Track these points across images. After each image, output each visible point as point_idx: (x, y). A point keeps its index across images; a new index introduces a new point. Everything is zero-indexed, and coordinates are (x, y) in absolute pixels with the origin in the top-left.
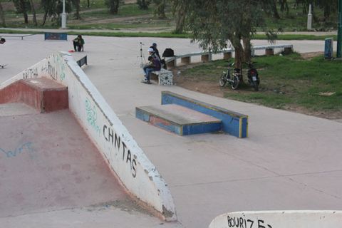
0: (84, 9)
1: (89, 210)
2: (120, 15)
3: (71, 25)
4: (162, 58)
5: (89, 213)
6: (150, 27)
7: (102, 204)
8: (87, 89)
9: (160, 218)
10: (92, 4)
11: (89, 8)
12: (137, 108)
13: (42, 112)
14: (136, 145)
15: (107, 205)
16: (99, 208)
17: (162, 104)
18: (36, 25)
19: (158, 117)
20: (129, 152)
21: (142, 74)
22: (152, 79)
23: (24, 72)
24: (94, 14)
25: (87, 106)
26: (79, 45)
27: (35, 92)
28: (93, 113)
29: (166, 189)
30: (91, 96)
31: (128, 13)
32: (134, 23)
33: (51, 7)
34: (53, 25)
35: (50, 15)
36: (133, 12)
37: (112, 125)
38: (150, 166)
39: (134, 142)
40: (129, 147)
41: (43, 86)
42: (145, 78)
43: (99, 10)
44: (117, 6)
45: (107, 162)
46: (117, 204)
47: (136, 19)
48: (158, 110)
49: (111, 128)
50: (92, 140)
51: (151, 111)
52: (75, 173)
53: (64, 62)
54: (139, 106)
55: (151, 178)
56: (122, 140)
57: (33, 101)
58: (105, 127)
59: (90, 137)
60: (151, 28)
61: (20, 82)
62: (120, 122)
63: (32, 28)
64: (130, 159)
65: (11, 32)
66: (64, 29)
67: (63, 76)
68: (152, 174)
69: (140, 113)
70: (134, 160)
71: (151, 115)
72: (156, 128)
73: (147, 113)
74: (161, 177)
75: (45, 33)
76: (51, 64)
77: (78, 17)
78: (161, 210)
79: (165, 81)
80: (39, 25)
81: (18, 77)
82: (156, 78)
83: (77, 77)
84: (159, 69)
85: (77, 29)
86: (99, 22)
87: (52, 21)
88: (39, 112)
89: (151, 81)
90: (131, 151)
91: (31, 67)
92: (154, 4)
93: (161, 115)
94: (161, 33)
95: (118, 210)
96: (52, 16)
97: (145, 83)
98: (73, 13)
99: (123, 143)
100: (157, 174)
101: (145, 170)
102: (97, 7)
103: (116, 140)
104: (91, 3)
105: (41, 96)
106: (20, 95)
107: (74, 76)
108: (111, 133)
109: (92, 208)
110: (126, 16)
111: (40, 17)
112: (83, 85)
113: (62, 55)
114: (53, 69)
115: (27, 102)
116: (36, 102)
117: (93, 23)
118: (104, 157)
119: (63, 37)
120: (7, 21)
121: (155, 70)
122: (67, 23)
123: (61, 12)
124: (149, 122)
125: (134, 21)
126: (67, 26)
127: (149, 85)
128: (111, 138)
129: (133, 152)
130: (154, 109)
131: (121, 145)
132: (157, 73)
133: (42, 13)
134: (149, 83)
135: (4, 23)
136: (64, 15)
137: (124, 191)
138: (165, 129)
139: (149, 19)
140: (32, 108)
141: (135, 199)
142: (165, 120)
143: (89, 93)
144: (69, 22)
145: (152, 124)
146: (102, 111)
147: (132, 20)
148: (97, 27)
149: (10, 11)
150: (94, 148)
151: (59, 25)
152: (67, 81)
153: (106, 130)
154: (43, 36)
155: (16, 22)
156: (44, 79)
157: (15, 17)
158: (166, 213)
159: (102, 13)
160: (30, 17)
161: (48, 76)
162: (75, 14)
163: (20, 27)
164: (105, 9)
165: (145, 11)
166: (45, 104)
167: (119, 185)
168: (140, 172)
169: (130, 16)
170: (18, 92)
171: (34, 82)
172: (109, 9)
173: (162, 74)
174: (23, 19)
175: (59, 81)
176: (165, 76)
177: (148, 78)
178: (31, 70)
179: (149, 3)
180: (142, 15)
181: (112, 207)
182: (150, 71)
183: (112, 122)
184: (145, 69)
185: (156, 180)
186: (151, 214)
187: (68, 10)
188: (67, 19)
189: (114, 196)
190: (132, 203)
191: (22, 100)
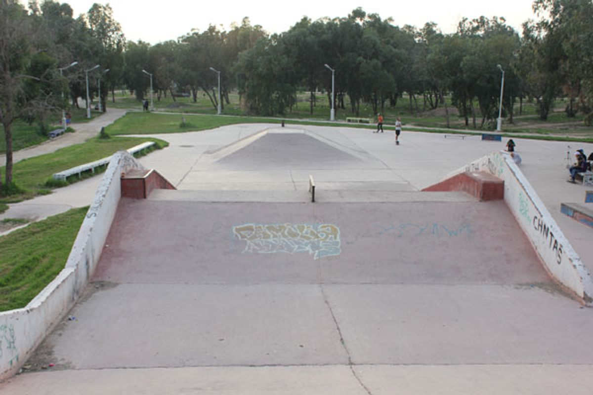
0: (517, 114)
1: (517, 288)
2: (549, 122)
3: (505, 128)
4: (588, 161)
5: (516, 290)
6: (577, 132)
7: (527, 284)
8: (521, 184)
9: (580, 302)
10: (524, 112)
11: (521, 115)
12: (563, 205)
13: (480, 201)
14: (563, 236)
15: (533, 285)
16: (524, 287)
17: (586, 201)
18: (475, 127)
19: (581, 213)
20: (556, 242)
21: (568, 174)
22: (577, 179)
23: (467, 166)
24: (526, 120)
25: (520, 198)
26: (511, 146)
27: (476, 184)
28: (525, 205)
29: (588, 278)
30: (525, 190)
31: (556, 120)
32: (562, 129)
33: (489, 113)
34: (489, 128)
35: (488, 119)
36: (561, 119)
37: (542, 216)
38: (574, 255)
39: (561, 233)
40: (557, 236)
41: (484, 179)
42: (571, 178)
43: (529, 116)
44: (547, 113)
45: (535, 248)
46: (541, 285)
47: (564, 126)
48: (582, 207)
49: (542, 219)
50: (523, 228)
51: (575, 208)
52: (506, 255)
53: (503, 159)
54: (564, 202)
55: (574, 266)
56: (550, 230)
57: (474, 192)
58: (536, 217)
59: (521, 225)
60: (577, 134)
61: (463, 175)
62: (549, 214)
63: (471, 129)
64: (556, 248)
65: (454, 133)
66: (499, 131)
67: (500, 171)
68: (576, 263)
69: (565, 208)
70: (560, 249)
71: (575, 211)
72: (579, 224)
73: (571, 209)
74: (584, 266)
75: (483, 135)
76: (491, 160)
77: (511, 121)
78: (582, 296)
79: (589, 182)
80: (477, 128)
81: (462, 170)
82: (581, 178)
83: (514, 174)
84: (584, 171)
85: (511, 132)
86: (530, 127)
87: (489, 124)
88: (477, 201)
89: (576, 181)
90: (558, 241)
91: (474, 162)
92: (582, 113)
93: (584, 212)
94: (588, 139)
95: (541, 291)
96: (490, 120)
97: (570, 182)
98: (507, 119)
99: (551, 233)
100: (581, 263)
101: (570, 259)
102: (528, 113)
103: (545, 230)
104: (523, 110)
105: (481, 187)
106: (463, 185)
107: (510, 171)
108: (540, 223)
109: (519, 286)
110: (554, 122)
111: (479, 121)
112: (518, 180)
113: (501, 153)
114: (493, 165)
115: (469, 191)
116: (476, 192)
117: (524, 127)
118: (533, 244)
119: (498, 138)
120: (451, 123)
121: (581, 172)
122: (501, 126)
123: (497, 116)
124: (573, 217)
125: (561, 127)
126: (501, 129)
127: (573, 185)
128: (540, 228)
129: (559, 242)
130: (578, 206)
131: (549, 235)
132: (582, 174)
133: (480, 117)
134: (574, 182)
135: (448, 124)
136: (499, 120)
137: (548, 275)
138: (588, 224)
139: (575, 126)
140: (472, 197)
141: (558, 283)
142: (588, 216)
143: (523, 187)
144: (503, 126)
145: (575, 219)
146: (534, 204)
147: (560, 126)
148: (527, 131)
149: (453, 115)
150: (523, 235)
151: (495, 128)
152: (504, 175)
153: (536, 221)
154: (481, 137)
155: (459, 125)
156: (483, 173)
157: (457, 120)
158: (586, 298)
159: (532, 119)
160: (471, 120)
161: (488, 171)
162: (509, 119)
163: (461, 128)
164: (536, 116)
165: (572, 119)
166: (484, 194)
167: (544, 270)
168: (565, 260)
169: (557, 123)
170: (461, 182)
171: (475, 175)
172: (540, 116)
173: (586, 175)
174: (464, 122)
175: (497, 175)
176: (590, 177)
177: (573, 178)
178: (473, 165)
179: (576, 112)
180: (569, 121)
181: (537, 288)
182: (576, 172)
183: (542, 214)
184: (571, 170)
185: (580, 268)
186: (572, 298)
187: (503, 115)
188: (503, 123)
189: (539, 279)
190: (555, 287)
191: (464, 189)
